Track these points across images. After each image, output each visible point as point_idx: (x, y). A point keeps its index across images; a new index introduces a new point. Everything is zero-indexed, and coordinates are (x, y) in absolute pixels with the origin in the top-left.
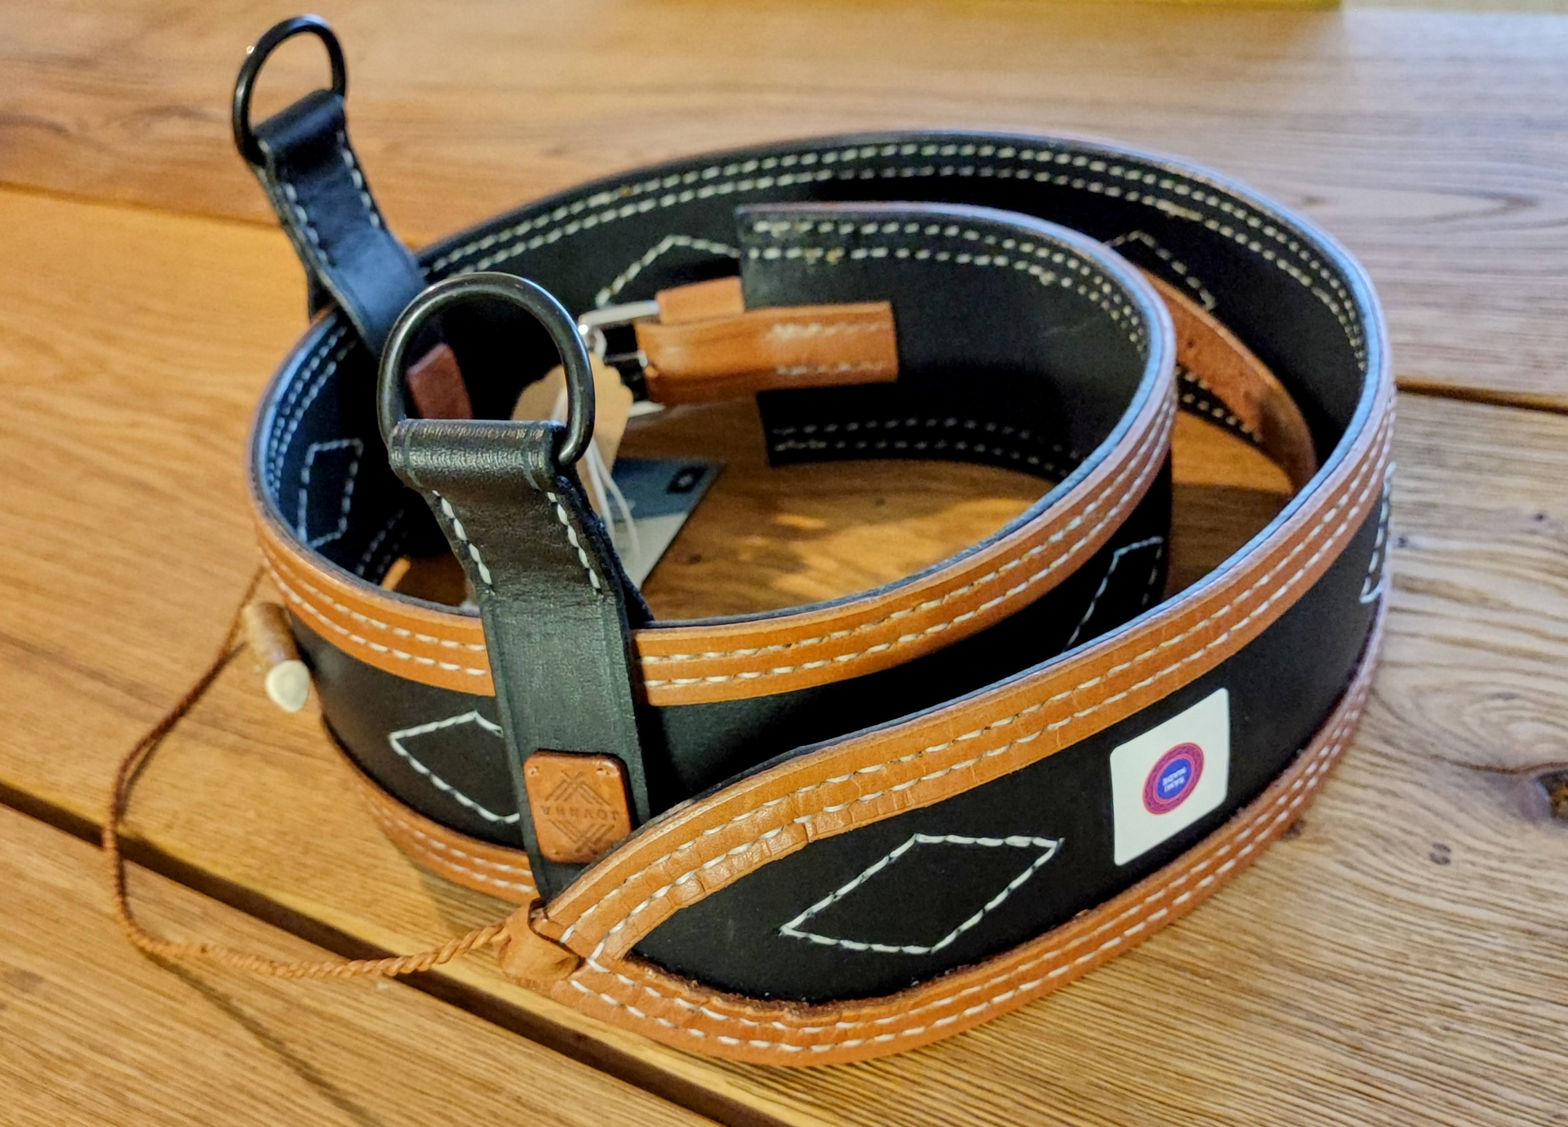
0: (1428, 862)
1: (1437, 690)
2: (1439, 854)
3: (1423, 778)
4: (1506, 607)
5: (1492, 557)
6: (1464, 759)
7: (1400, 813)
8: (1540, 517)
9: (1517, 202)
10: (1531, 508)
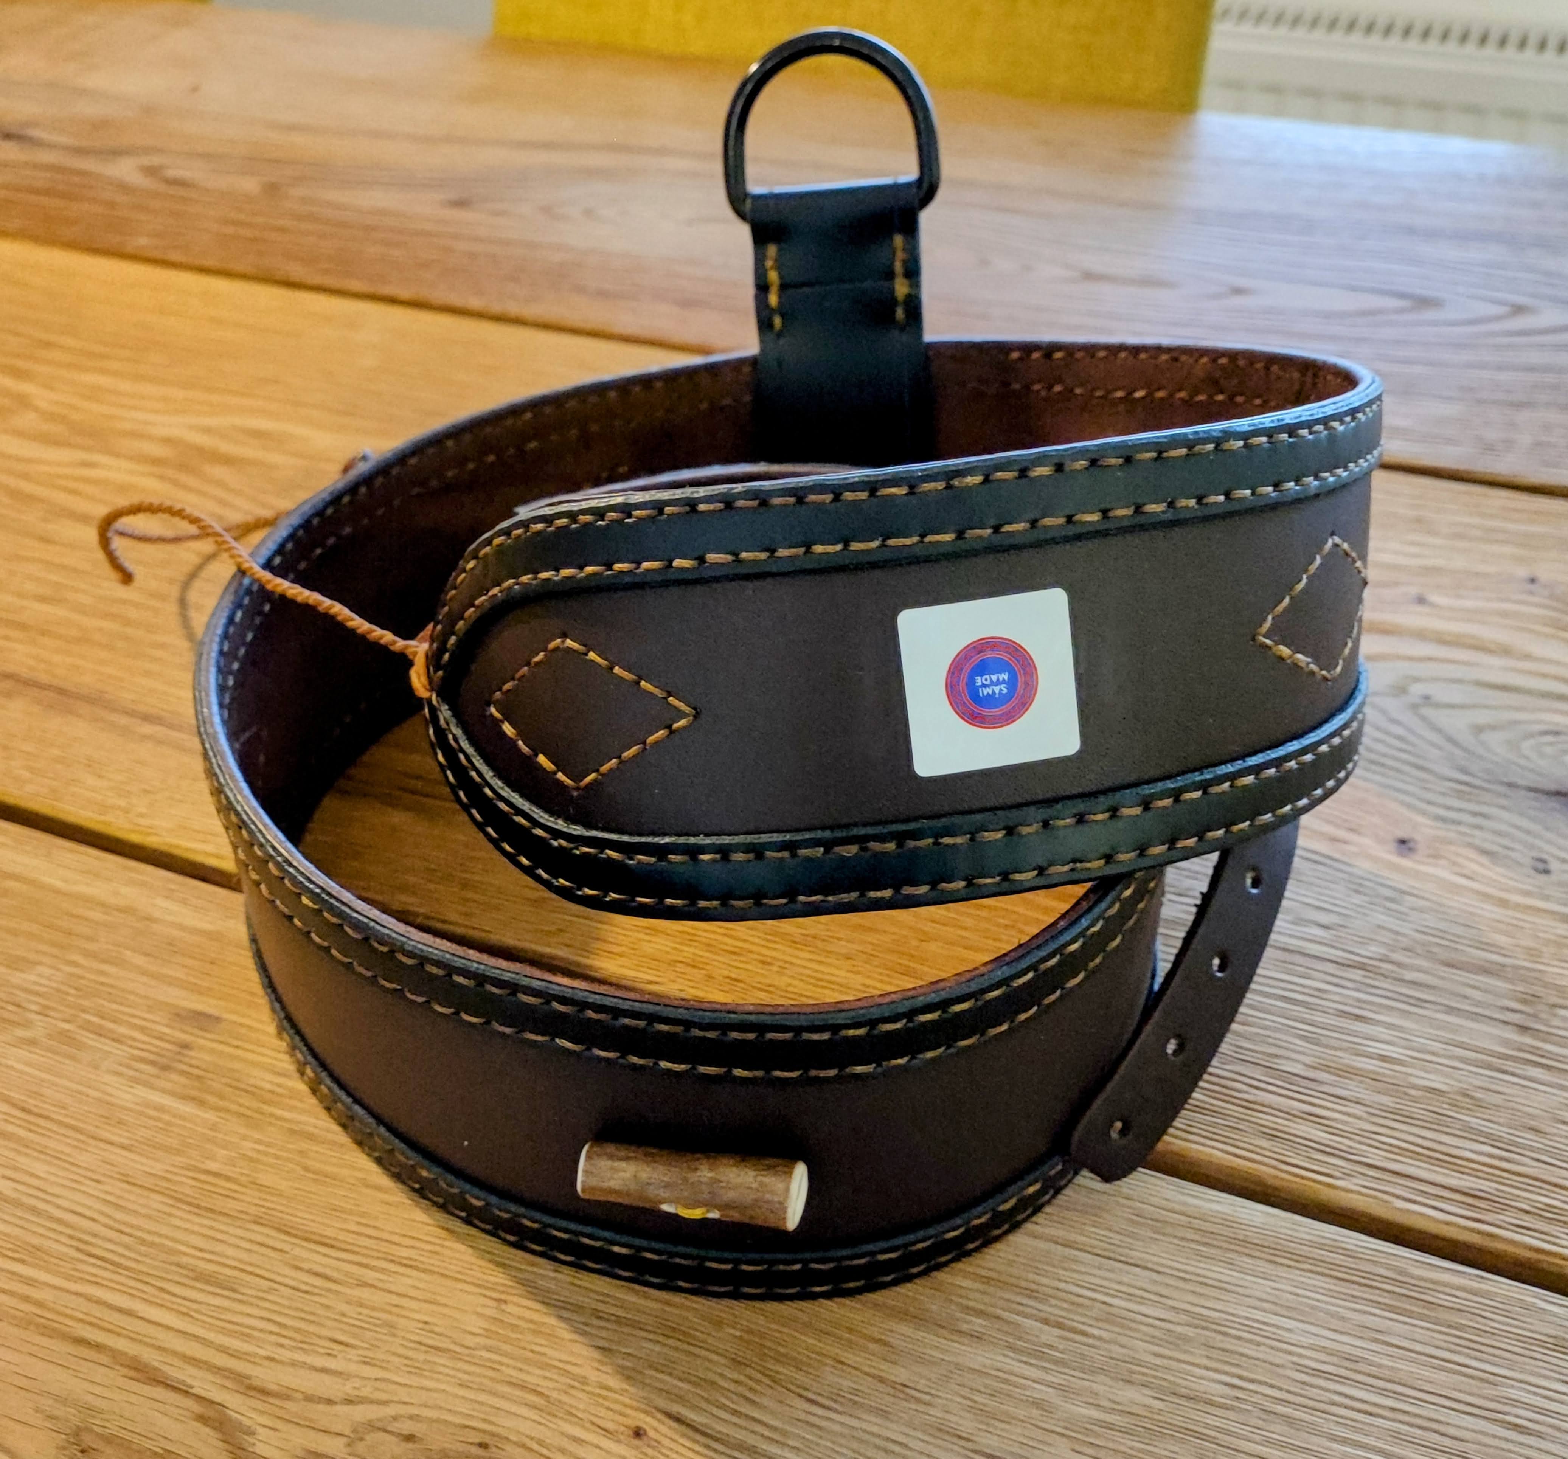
0: (1533, 872)
1: (1493, 728)
2: (1541, 866)
3: (1503, 802)
4: (1528, 657)
5: (1504, 614)
6: (1532, 785)
7: (1495, 832)
8: (1533, 581)
9: (1424, 302)
10: (1522, 572)
